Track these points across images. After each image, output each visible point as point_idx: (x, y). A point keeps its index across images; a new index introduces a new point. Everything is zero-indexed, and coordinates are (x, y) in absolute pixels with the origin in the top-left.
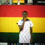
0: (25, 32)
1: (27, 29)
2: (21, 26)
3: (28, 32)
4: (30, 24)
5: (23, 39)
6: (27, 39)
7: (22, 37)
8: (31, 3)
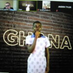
2: (31, 45)
7: (32, 63)
8: (48, 9)
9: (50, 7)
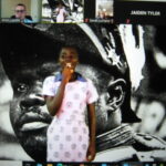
0: (69, 122)
1: (76, 112)
3: (80, 122)
4: (88, 93)
5: (61, 145)
6: (74, 146)
7: (57, 138)
9: (111, 15)
